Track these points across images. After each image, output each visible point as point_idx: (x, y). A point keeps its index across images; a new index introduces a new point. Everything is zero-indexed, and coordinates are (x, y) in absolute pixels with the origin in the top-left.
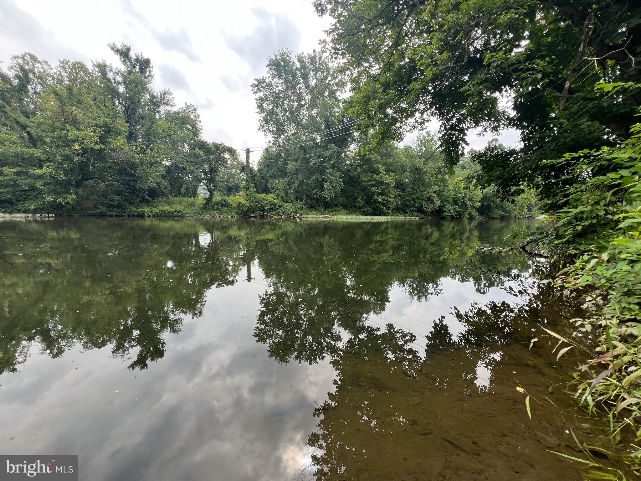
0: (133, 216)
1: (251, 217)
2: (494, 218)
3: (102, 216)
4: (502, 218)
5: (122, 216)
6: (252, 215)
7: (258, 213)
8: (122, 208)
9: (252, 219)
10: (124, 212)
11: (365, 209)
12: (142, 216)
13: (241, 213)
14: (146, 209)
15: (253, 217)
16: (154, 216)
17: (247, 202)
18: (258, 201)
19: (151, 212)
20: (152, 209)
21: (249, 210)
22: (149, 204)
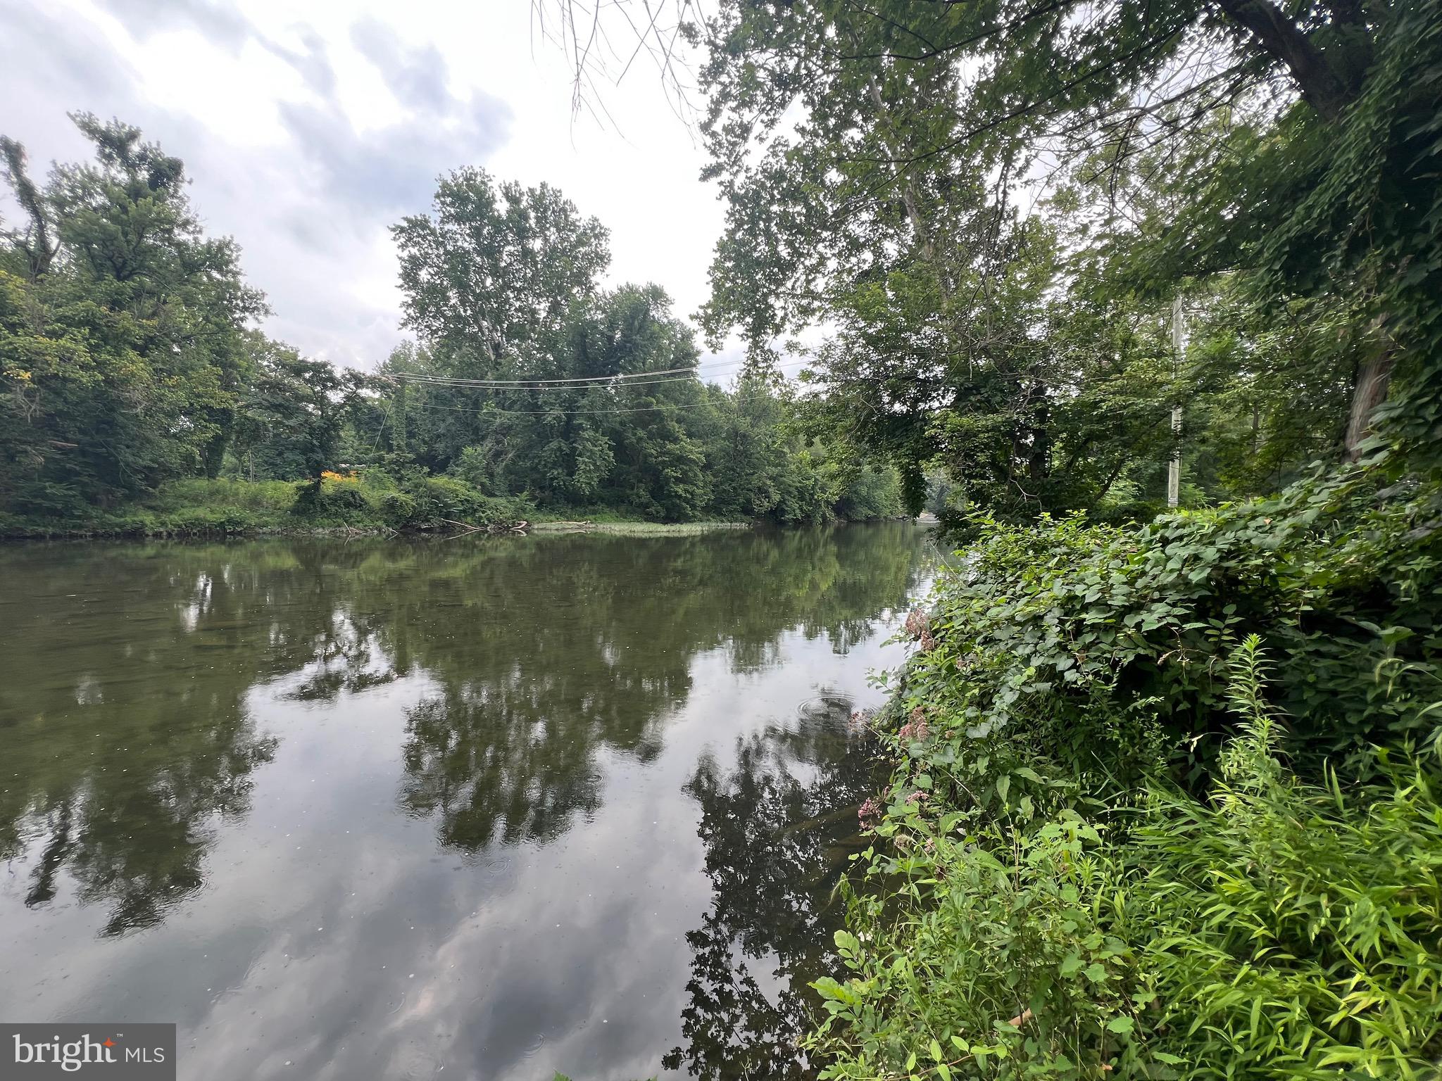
0: (107, 536)
1: (420, 530)
2: (857, 522)
4: (869, 522)
5: (74, 537)
6: (423, 527)
7: (436, 522)
8: (73, 517)
9: (424, 534)
10: (81, 527)
11: (652, 509)
12: (136, 535)
13: (397, 522)
14: (148, 518)
15: (425, 530)
16: (170, 535)
17: (410, 496)
18: (435, 495)
19: (163, 524)
20: (164, 517)
21: (417, 515)
22: (149, 503)
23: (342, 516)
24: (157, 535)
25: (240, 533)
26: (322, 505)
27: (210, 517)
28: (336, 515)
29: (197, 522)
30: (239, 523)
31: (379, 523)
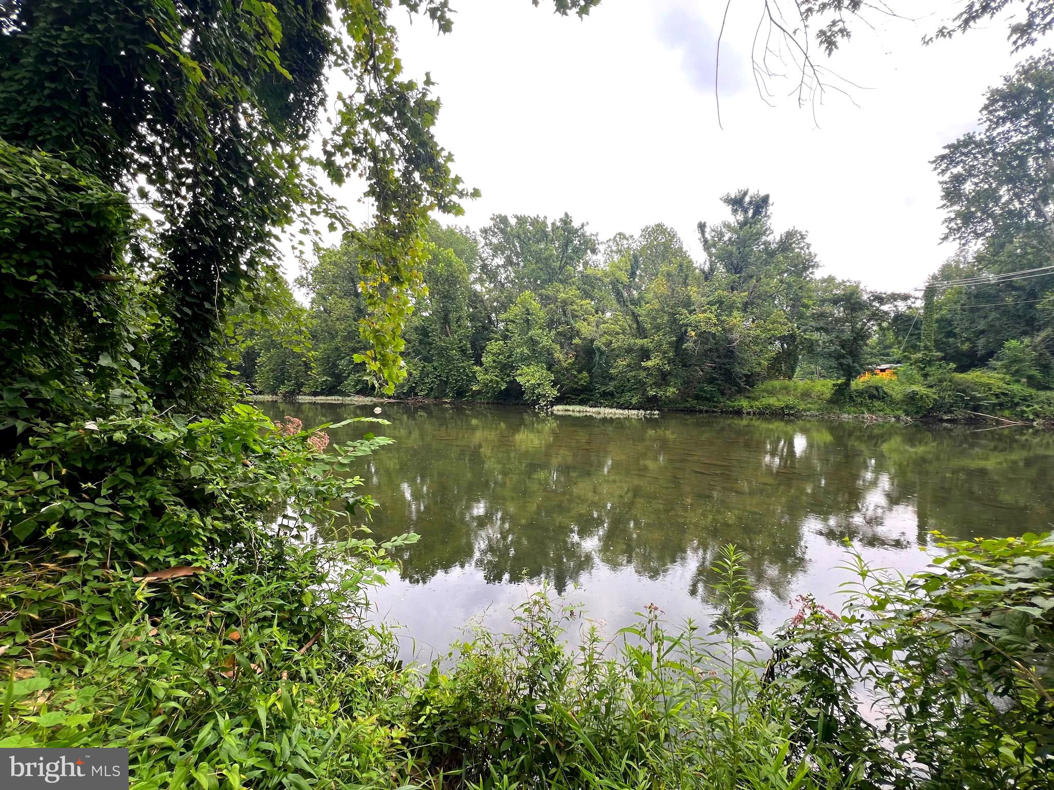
0: (727, 412)
1: (942, 420)
3: (691, 411)
5: (714, 412)
6: (946, 417)
7: (960, 414)
8: (714, 402)
9: (945, 424)
10: (716, 407)
12: (738, 413)
13: (917, 413)
14: (744, 403)
15: (948, 421)
16: (754, 414)
17: (934, 390)
18: (962, 389)
19: (752, 407)
20: (753, 403)
21: (938, 406)
22: (748, 395)
23: (866, 405)
24: (748, 413)
25: (792, 415)
26: (851, 397)
27: (777, 404)
28: (861, 404)
29: (769, 407)
30: (792, 408)
31: (899, 412)
